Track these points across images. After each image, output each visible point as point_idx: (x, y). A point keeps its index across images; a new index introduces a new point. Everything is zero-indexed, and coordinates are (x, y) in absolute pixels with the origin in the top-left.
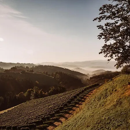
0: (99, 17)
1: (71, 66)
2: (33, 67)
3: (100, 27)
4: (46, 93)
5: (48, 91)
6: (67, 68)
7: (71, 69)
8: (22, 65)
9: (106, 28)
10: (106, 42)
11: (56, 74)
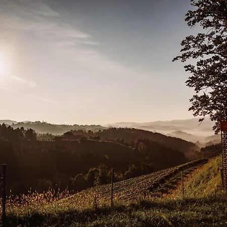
0: (181, 56)
1: (167, 128)
2: (100, 131)
3: (189, 68)
4: (120, 175)
5: (123, 173)
6: (158, 131)
7: (166, 133)
8: (83, 127)
9: (199, 68)
10: (197, 92)
11: (139, 143)
